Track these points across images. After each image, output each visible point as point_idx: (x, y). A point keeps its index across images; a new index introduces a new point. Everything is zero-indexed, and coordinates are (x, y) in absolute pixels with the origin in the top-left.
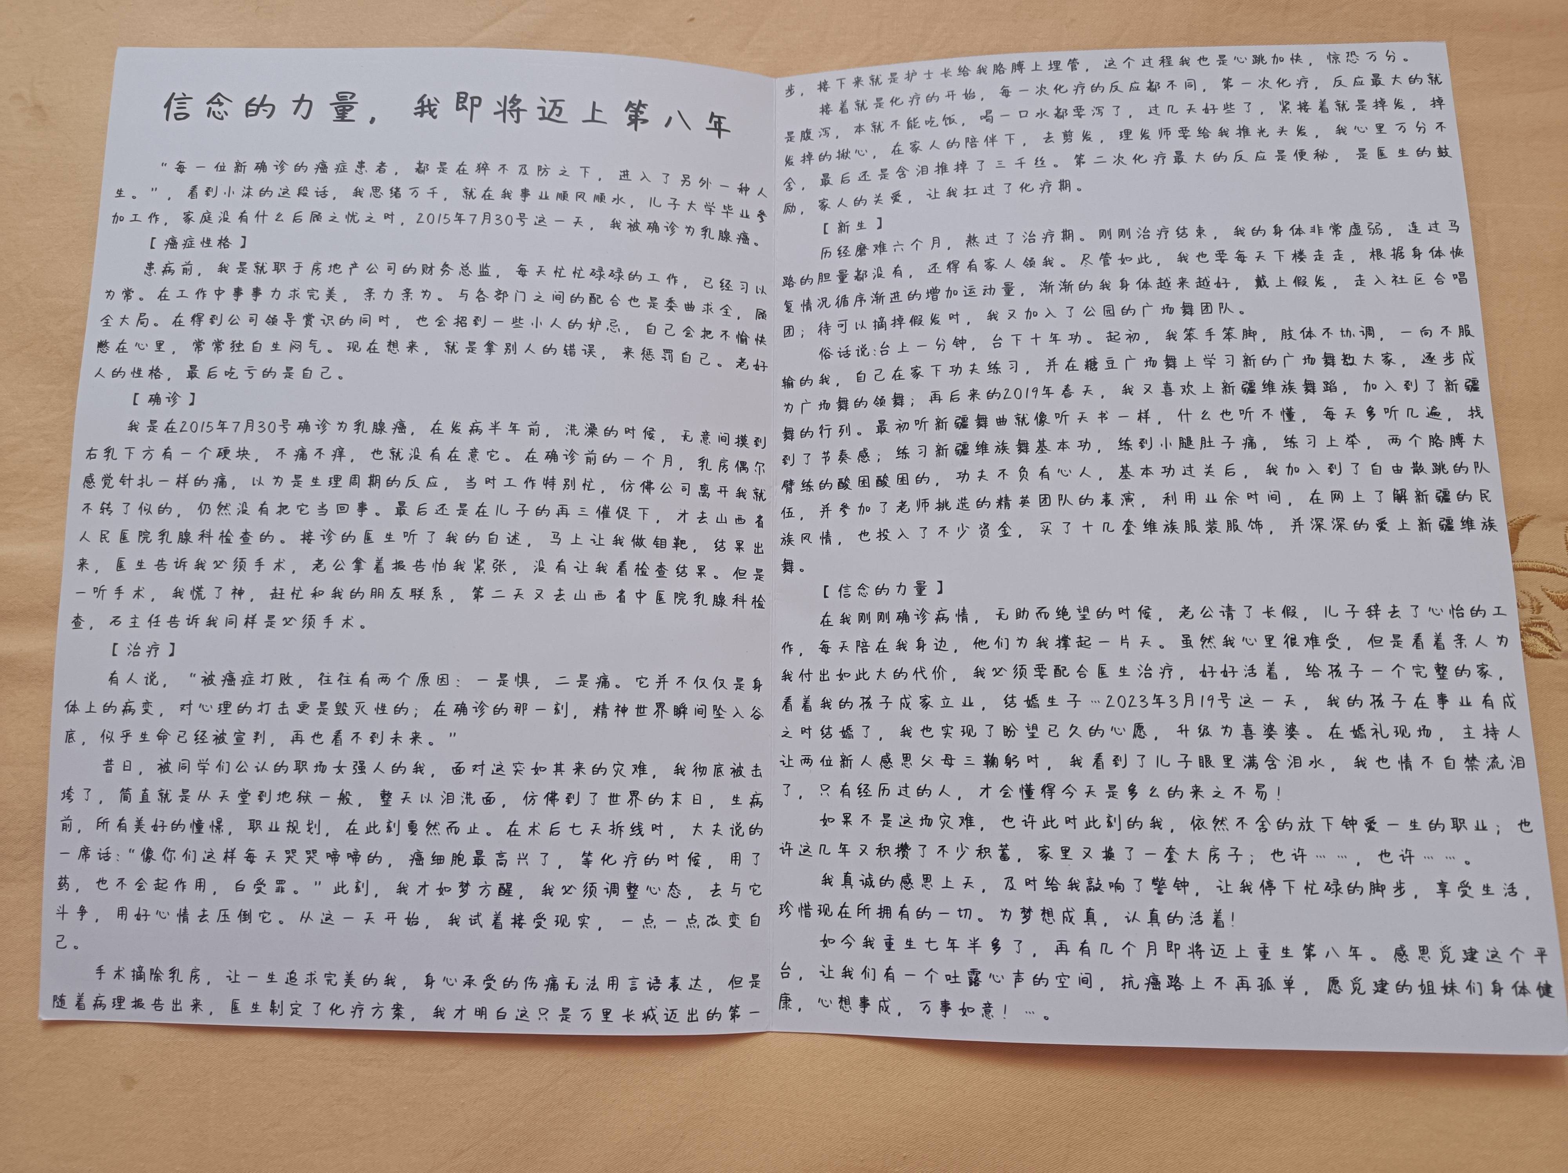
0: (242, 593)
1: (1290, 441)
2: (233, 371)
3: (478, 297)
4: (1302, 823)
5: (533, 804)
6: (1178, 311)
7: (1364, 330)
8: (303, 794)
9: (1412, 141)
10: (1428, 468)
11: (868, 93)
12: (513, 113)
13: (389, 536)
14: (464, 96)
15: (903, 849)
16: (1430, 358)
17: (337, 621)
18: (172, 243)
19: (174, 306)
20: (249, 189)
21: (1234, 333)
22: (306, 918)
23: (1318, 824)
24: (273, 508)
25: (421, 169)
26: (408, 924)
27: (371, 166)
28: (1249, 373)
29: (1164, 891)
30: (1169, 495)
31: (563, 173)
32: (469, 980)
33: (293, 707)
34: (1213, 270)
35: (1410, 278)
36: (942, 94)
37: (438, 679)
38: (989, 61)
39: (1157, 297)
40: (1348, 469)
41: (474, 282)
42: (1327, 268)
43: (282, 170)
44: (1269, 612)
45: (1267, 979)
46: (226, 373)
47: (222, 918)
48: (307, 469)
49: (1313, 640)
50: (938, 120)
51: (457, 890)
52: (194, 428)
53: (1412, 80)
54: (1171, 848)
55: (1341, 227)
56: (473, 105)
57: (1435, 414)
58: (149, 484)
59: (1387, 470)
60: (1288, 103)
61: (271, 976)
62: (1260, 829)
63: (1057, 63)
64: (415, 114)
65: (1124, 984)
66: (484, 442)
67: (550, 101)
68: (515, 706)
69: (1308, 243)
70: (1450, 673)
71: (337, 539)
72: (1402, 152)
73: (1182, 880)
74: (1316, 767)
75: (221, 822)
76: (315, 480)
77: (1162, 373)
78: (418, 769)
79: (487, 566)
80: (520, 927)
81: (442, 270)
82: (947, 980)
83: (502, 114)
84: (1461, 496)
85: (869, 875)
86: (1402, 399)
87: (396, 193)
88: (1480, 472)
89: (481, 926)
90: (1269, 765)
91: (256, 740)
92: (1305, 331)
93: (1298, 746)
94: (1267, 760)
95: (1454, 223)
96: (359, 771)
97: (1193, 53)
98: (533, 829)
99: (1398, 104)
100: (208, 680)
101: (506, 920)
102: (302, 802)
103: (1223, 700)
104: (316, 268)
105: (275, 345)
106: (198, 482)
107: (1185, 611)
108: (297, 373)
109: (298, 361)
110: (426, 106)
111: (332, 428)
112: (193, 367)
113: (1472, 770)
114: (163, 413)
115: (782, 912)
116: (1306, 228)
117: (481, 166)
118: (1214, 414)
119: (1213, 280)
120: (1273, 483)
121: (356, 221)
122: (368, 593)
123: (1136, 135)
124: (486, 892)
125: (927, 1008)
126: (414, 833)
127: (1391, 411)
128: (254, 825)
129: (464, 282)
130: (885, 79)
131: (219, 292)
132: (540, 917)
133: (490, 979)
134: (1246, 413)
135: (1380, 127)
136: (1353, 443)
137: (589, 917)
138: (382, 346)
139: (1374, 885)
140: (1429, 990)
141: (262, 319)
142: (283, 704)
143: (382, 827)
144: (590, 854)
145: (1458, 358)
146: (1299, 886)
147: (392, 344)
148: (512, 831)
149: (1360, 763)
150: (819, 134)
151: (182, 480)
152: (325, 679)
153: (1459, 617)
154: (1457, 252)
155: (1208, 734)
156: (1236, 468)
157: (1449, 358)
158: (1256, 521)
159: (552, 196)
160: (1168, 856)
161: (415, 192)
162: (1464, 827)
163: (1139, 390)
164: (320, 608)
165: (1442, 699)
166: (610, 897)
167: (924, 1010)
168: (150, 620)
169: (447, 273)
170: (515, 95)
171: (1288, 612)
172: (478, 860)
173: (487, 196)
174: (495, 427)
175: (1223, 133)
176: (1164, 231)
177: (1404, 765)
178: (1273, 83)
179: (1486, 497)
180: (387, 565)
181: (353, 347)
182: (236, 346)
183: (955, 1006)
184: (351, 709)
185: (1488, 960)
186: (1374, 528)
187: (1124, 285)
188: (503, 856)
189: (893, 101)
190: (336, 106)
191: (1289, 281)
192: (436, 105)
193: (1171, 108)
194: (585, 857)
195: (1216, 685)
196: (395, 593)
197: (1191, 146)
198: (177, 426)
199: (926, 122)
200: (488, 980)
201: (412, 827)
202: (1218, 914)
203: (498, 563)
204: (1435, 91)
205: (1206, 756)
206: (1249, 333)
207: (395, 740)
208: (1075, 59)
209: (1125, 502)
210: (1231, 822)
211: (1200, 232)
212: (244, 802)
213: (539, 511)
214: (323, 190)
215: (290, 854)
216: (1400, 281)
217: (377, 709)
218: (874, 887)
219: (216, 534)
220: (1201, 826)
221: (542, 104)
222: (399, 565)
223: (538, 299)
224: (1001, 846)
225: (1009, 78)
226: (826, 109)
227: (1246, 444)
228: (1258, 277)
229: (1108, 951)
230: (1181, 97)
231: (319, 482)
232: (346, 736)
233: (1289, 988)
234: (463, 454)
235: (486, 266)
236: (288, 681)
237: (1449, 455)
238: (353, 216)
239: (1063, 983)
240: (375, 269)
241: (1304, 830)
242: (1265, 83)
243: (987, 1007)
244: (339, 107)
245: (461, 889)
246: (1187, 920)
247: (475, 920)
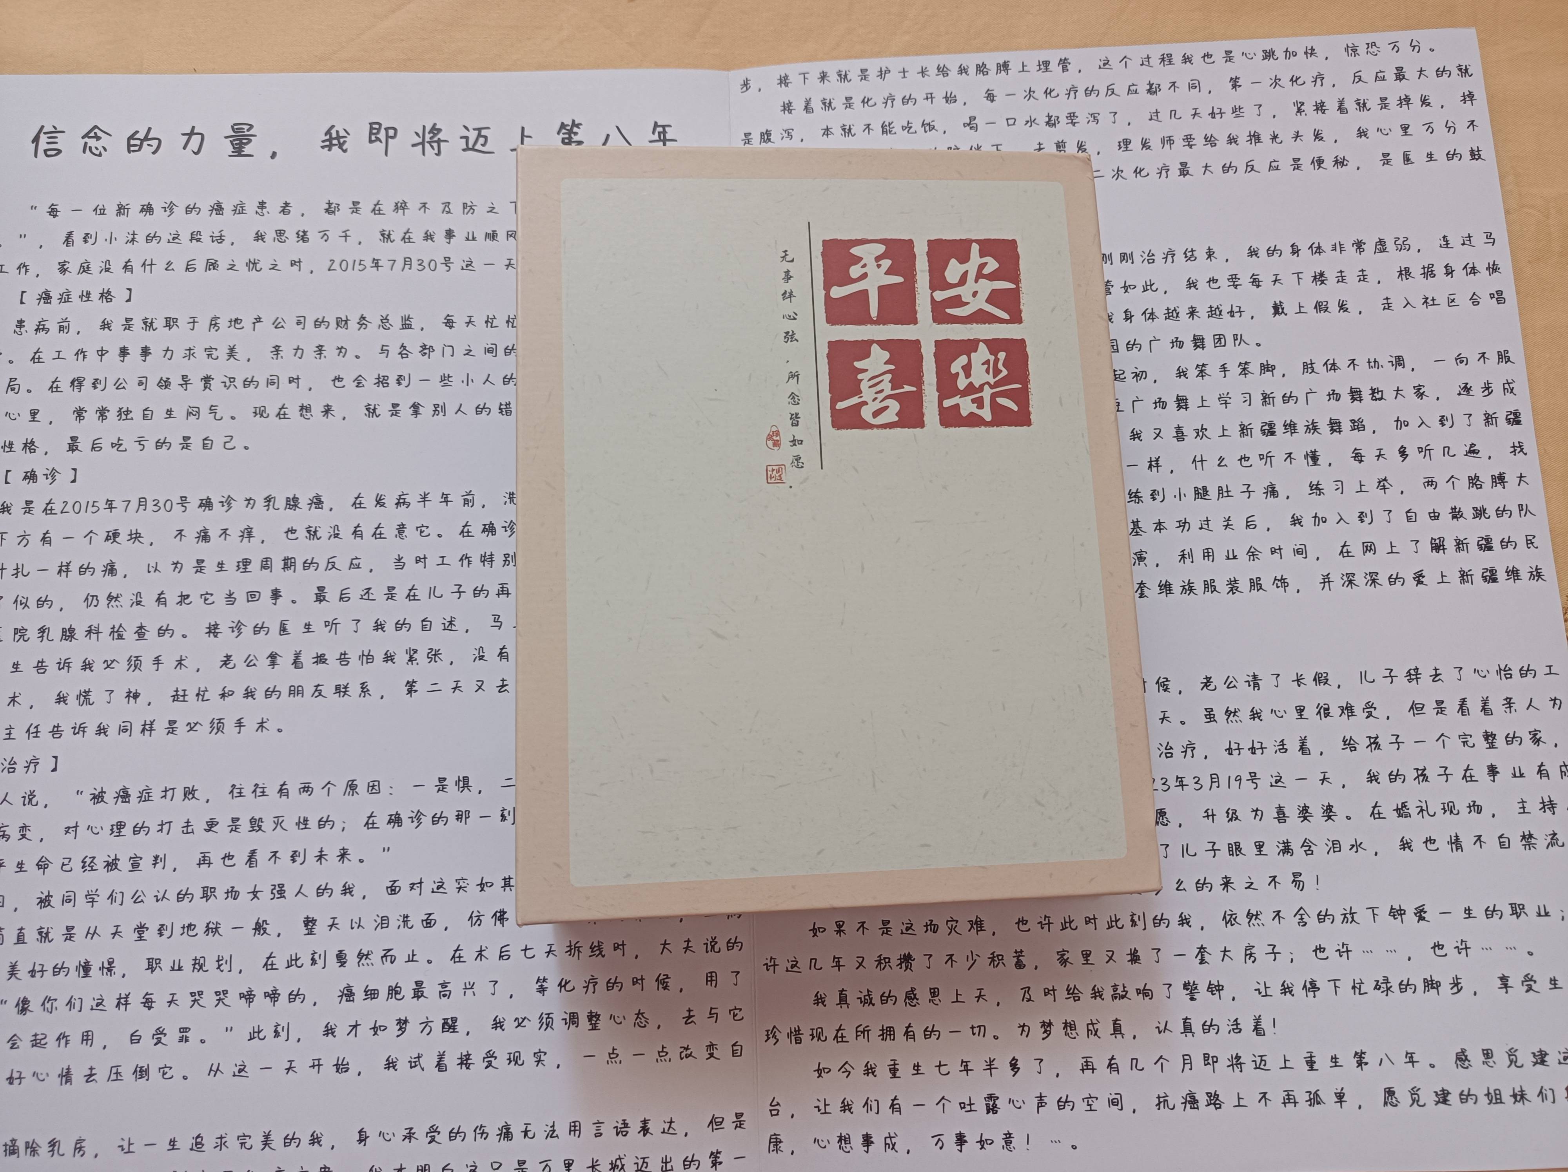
0: (138, 697)
1: (1316, 488)
2: (120, 442)
3: (400, 353)
4: (1345, 914)
5: (479, 925)
6: (1189, 344)
7: (1393, 360)
8: (211, 926)
9: (1442, 142)
10: (1468, 513)
11: (836, 90)
12: (433, 144)
13: (308, 626)
14: (376, 126)
15: (906, 960)
16: (1467, 389)
17: (251, 724)
18: (46, 297)
19: (49, 370)
20: (134, 234)
21: (1251, 368)
22: (215, 1071)
23: (1363, 916)
24: (172, 598)
25: (330, 210)
26: (337, 1071)
27: (274, 207)
28: (1269, 414)
29: (1196, 996)
30: (1186, 552)
31: (492, 210)
32: (409, 1133)
33: (199, 826)
34: (1225, 297)
35: (1442, 300)
36: (920, 96)
37: (369, 786)
38: (971, 60)
39: (1166, 329)
40: (1380, 517)
41: (395, 337)
42: (1351, 291)
43: (172, 213)
44: (1299, 680)
45: (1316, 1092)
46: (113, 445)
47: (113, 1077)
48: (210, 552)
49: (1348, 710)
50: (917, 126)
51: (394, 1028)
52: (77, 509)
53: (1440, 73)
54: (1202, 947)
55: (1365, 244)
56: (387, 137)
57: (1474, 452)
58: (25, 573)
59: (1423, 517)
60: (1303, 104)
61: (173, 1142)
62: (1299, 923)
63: (1046, 64)
64: (323, 147)
65: (1159, 1104)
66: (411, 516)
67: (474, 129)
68: (457, 813)
69: (1328, 263)
70: (1500, 741)
71: (247, 631)
72: (1430, 156)
73: (1216, 984)
74: (1357, 852)
75: (113, 962)
76: (221, 565)
77: (1172, 416)
78: (347, 890)
79: (421, 656)
80: (468, 1068)
81: (358, 323)
82: (962, 1108)
83: (421, 146)
84: (1505, 543)
85: (868, 991)
86: (1437, 437)
87: (303, 237)
88: (1525, 516)
89: (423, 1069)
90: (1305, 851)
91: (155, 864)
92: (1328, 363)
93: (1336, 829)
94: (1303, 846)
95: (1489, 235)
96: (277, 896)
97: (1196, 49)
98: (480, 953)
99: (1425, 102)
100: (98, 798)
101: (451, 1061)
102: (211, 934)
103: (1252, 780)
104: (214, 323)
105: (169, 412)
106: (83, 570)
107: (1207, 683)
108: (196, 442)
109: (197, 429)
110: (335, 139)
111: (239, 505)
112: (74, 439)
113: (1530, 849)
114: (40, 492)
115: (768, 1038)
116: (1326, 246)
117: (399, 205)
118: (1232, 460)
119: (1226, 309)
120: (1298, 536)
121: (258, 269)
122: (285, 692)
123: (1136, 145)
124: (427, 1029)
125: (940, 1142)
126: (343, 964)
127: (1425, 451)
128: (152, 965)
129: (384, 337)
130: (854, 75)
131: (102, 353)
132: (490, 1056)
133: (433, 1131)
134: (1266, 457)
135: (1405, 128)
136: (1384, 488)
137: (545, 1053)
138: (293, 411)
139: (1427, 982)
140: (1496, 1099)
141: (152, 383)
142: (188, 822)
143: (306, 960)
144: (545, 980)
145: (1497, 388)
146: (1345, 986)
147: (305, 409)
148: (456, 957)
149: (1406, 845)
150: (781, 136)
151: (65, 569)
152: (236, 791)
153: (1507, 678)
154: (1493, 268)
155: (1237, 818)
156: (1257, 520)
157: (1487, 388)
158: (1282, 579)
159: (480, 236)
160: (1199, 957)
161: (325, 235)
162: (1524, 913)
163: (1148, 435)
164: (230, 709)
165: (1493, 771)
166: (568, 1029)
167: (936, 1145)
168: (28, 731)
169: (364, 326)
170: (435, 124)
171: (1320, 679)
172: (418, 993)
173: (406, 238)
174: (424, 499)
175: (1232, 140)
176: (1170, 254)
177: (1454, 846)
178: (1285, 81)
179: (1532, 543)
180: (307, 659)
181: (260, 412)
182: (124, 414)
183: (972, 1139)
184: (268, 825)
185: (1560, 1063)
186: (1411, 582)
187: (1128, 316)
188: (446, 987)
189: (865, 101)
190: (231, 139)
191: (1309, 307)
192: (346, 137)
193: (1173, 113)
194: (539, 984)
195: (1244, 763)
196: (316, 690)
197: (1197, 157)
198: (57, 507)
199: (903, 128)
200: (431, 1132)
201: (341, 958)
202: (1257, 1021)
203: (433, 653)
204: (1466, 85)
205: (1235, 843)
206: (1267, 368)
207: (320, 859)
208: (1065, 59)
209: (1137, 562)
210: (1267, 916)
211: (1210, 254)
212: (140, 938)
213: (477, 592)
214: (219, 235)
215: (196, 997)
216: (1431, 303)
217: (298, 824)
218: (873, 1005)
219: (105, 630)
220: (1233, 922)
221: (465, 133)
222: (320, 659)
223: (468, 353)
224: (1016, 952)
225: (993, 80)
226: (787, 107)
227: (1267, 492)
228: (1275, 304)
229: (1139, 1067)
230: (1185, 100)
231: (225, 567)
232: (262, 857)
233: (1341, 1102)
234: (390, 531)
235: (409, 318)
236: (193, 795)
237: (1490, 497)
238: (254, 264)
239: (1090, 1105)
240: (283, 324)
241: (1347, 922)
242: (1276, 81)
243: (1008, 1138)
244: (234, 140)
245: (398, 1027)
246: (1224, 1029)
247: (415, 1062)
